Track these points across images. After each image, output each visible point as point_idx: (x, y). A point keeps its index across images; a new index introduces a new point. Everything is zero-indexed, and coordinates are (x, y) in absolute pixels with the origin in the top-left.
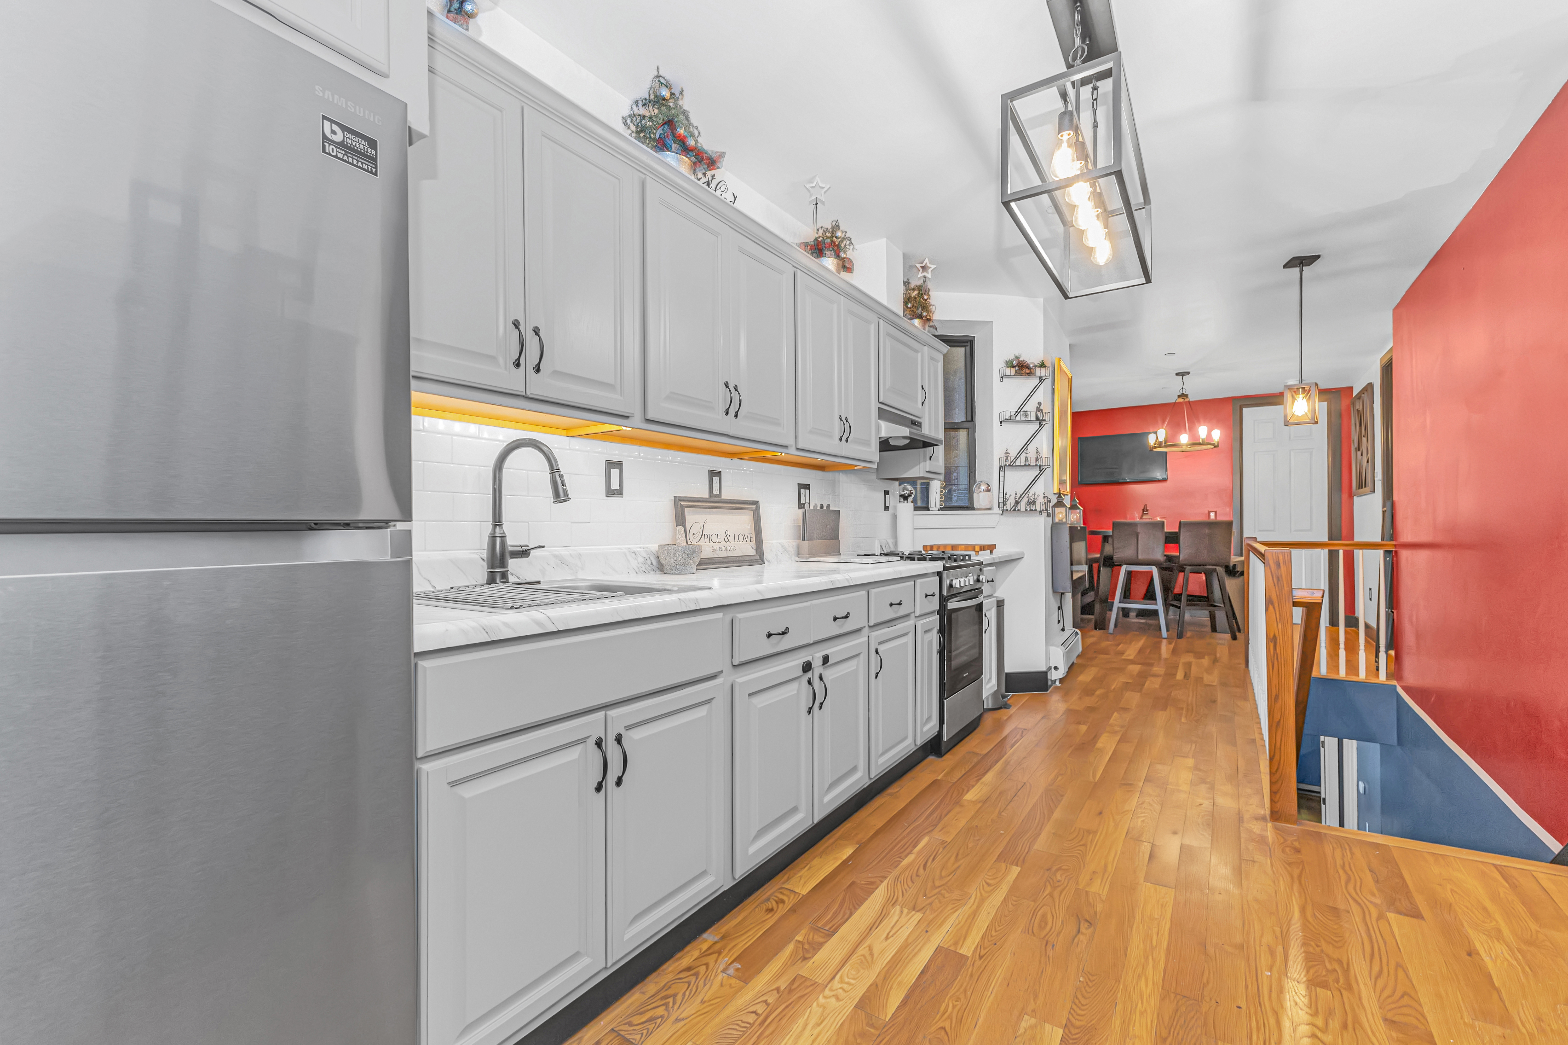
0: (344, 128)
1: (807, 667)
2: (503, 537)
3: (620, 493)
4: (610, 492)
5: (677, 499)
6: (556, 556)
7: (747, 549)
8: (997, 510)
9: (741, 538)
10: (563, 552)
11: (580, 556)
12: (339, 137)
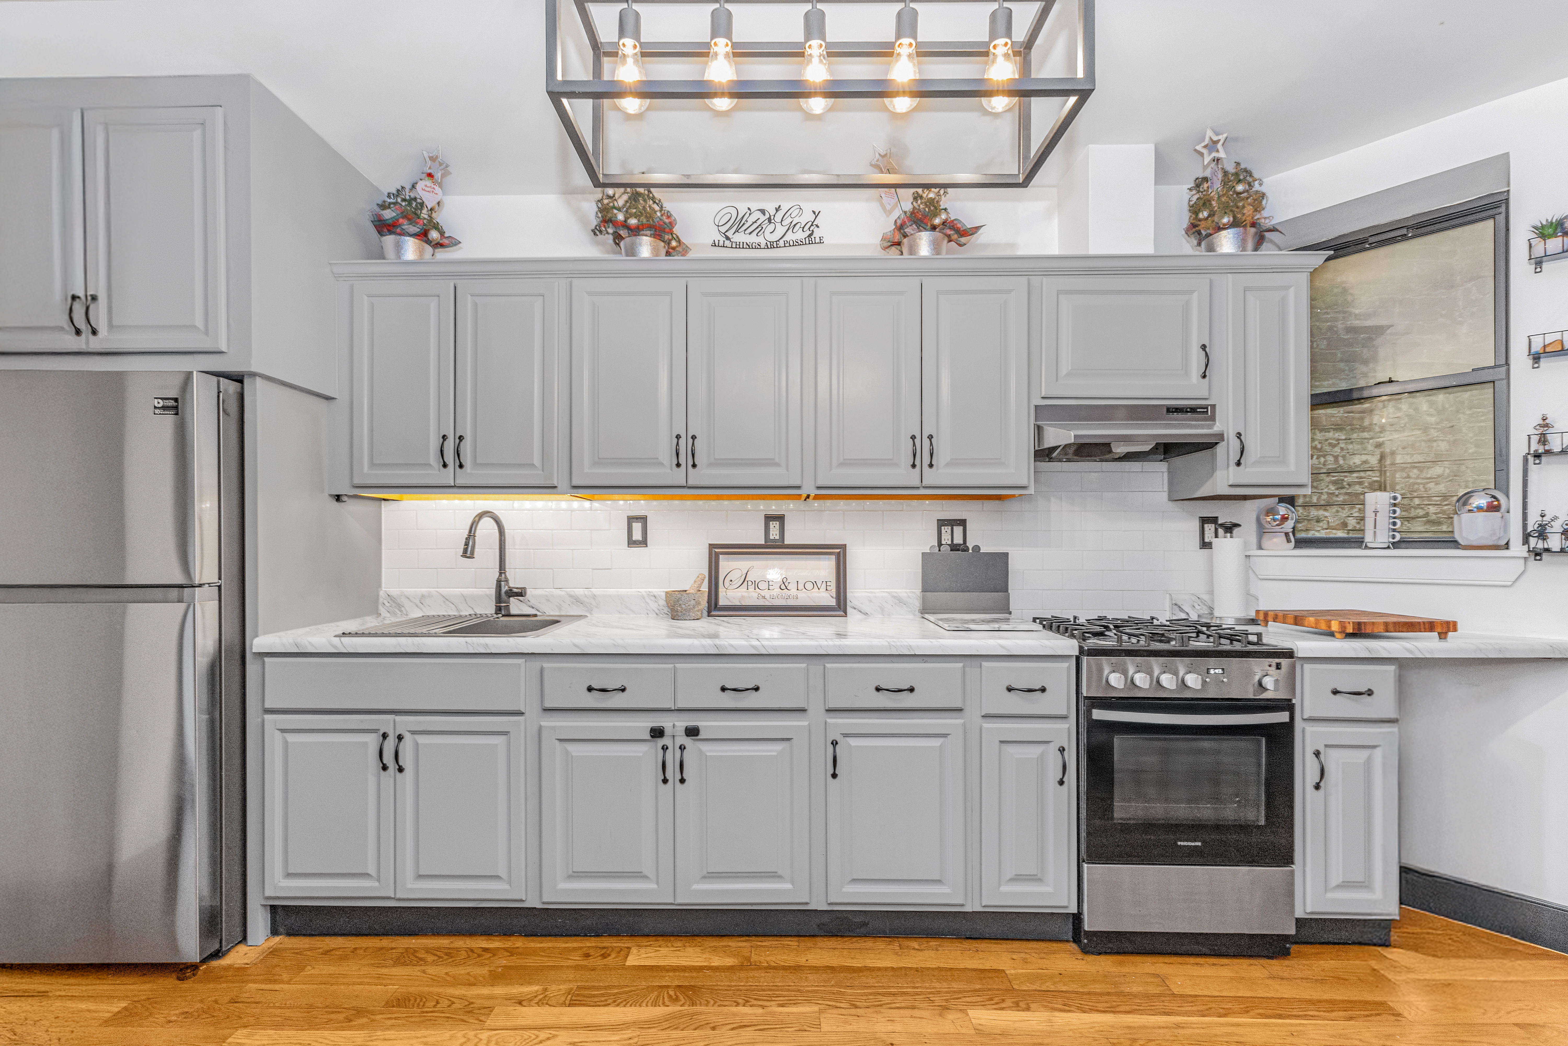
0: (162, 399)
1: (657, 733)
2: (507, 581)
3: (644, 542)
4: (631, 543)
5: (712, 546)
6: (571, 596)
7: (827, 598)
8: (1518, 549)
9: (809, 586)
10: (579, 592)
11: (594, 597)
12: (161, 403)
